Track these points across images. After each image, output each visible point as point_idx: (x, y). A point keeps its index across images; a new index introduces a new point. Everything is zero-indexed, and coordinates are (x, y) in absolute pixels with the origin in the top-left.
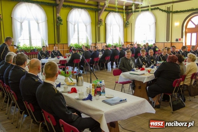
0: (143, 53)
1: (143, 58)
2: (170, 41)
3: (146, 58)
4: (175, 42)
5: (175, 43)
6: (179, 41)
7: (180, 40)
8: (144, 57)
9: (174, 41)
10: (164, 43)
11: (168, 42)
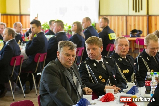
0: (94, 49)
1: (96, 62)
3: (105, 64)
8: (98, 61)
10: (126, 16)
11: (137, 14)
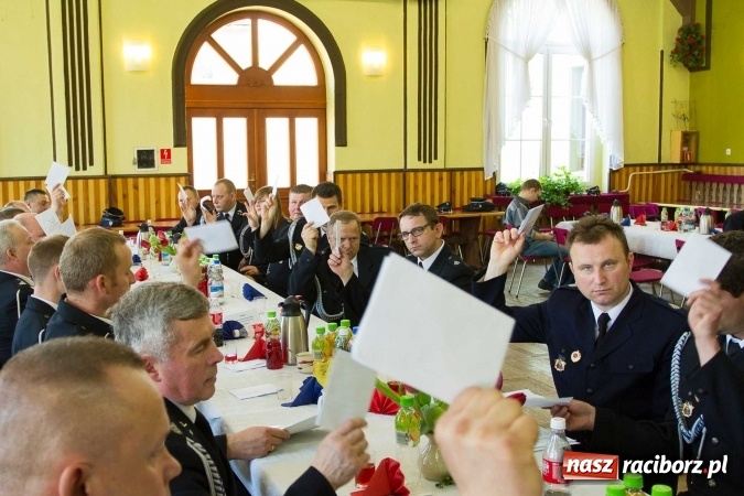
2: (96, 170)
4: (136, 170)
5: (136, 177)
6: (160, 167)
7: (166, 156)
9: (124, 164)
